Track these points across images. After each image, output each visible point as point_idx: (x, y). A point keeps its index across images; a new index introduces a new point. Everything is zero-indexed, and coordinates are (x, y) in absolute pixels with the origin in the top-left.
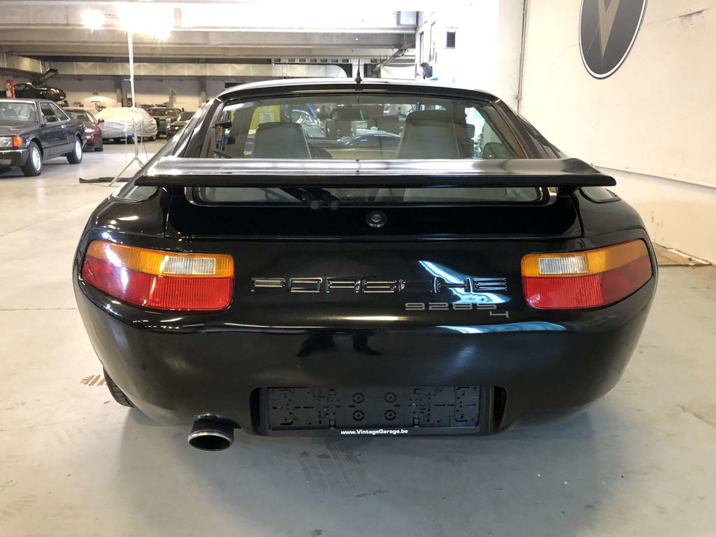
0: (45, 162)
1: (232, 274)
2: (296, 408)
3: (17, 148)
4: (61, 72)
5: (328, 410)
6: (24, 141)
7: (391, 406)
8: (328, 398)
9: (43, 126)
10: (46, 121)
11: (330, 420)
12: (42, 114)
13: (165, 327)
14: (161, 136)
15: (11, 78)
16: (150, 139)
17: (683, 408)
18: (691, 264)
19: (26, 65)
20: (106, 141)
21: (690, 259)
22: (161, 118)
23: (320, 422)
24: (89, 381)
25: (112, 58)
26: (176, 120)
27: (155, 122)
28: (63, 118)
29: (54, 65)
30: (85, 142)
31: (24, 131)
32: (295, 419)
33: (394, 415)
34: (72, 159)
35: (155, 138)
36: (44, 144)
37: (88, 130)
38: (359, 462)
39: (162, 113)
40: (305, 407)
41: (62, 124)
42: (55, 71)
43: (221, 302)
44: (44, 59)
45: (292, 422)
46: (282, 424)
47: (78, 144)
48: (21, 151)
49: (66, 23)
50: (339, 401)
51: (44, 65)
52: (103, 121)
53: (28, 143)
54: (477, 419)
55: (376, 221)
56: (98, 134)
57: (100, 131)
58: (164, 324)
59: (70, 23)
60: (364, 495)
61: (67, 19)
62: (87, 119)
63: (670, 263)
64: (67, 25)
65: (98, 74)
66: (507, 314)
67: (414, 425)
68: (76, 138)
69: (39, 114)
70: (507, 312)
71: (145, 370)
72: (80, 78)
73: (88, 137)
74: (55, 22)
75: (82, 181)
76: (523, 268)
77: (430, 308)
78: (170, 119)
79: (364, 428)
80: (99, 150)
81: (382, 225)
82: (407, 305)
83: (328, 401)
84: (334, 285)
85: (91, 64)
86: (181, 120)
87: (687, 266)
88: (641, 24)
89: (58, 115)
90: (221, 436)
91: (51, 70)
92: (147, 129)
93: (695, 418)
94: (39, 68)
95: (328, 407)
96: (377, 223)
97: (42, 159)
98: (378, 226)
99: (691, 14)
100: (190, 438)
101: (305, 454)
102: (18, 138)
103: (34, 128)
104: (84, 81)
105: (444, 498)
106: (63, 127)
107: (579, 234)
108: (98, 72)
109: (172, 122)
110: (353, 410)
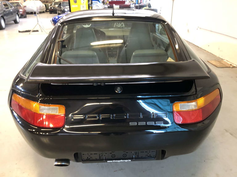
0: (6, 24)
1: (65, 113)
2: (91, 154)
5: (103, 155)
7: (125, 153)
9: (4, 11)
10: (5, 9)
11: (103, 158)
12: (4, 6)
14: (47, 10)
16: (43, 12)
17: (226, 131)
18: (231, 67)
20: (28, 13)
21: (231, 64)
22: (47, 4)
23: (100, 158)
26: (52, 5)
27: (44, 6)
28: (11, 7)
30: (20, 15)
33: (126, 155)
34: (16, 22)
35: (45, 12)
36: (5, 17)
37: (21, 10)
39: (47, 2)
40: (94, 154)
41: (11, 9)
45: (90, 159)
46: (86, 159)
47: (17, 16)
52: (26, 6)
55: (118, 90)
56: (25, 11)
57: (25, 10)
60: (117, 171)
62: (20, 6)
63: (224, 66)
66: (167, 126)
67: (133, 158)
68: (17, 14)
69: (2, 6)
73: (21, 13)
75: (19, 32)
77: (139, 124)
78: (50, 4)
80: (25, 17)
81: (121, 91)
82: (130, 123)
86: (54, 5)
89: (9, 6)
92: (42, 9)
93: (230, 135)
96: (119, 91)
98: (120, 92)
100: (54, 164)
103: (1, 12)
105: (144, 172)
106: (11, 11)
109: (51, 6)
110: (112, 154)
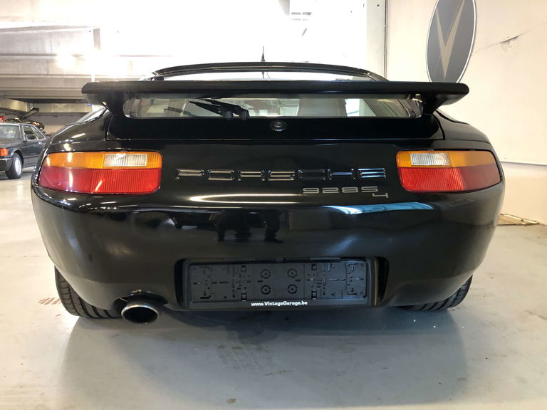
0: (25, 169)
1: (161, 166)
2: (214, 283)
3: (3, 157)
4: (41, 111)
5: (240, 285)
6: (9, 153)
7: (292, 281)
8: (240, 275)
9: (25, 142)
10: (27, 138)
11: (243, 294)
12: (24, 134)
13: (104, 208)
15: (3, 115)
17: (530, 312)
18: (523, 224)
19: (16, 105)
21: (522, 221)
23: (234, 297)
24: (46, 301)
25: (80, 100)
28: (40, 137)
29: (36, 106)
31: (9, 145)
32: (212, 293)
33: (295, 289)
36: (24, 155)
38: (266, 351)
40: (221, 283)
41: (39, 141)
42: (37, 109)
43: (151, 186)
44: (28, 101)
45: (210, 296)
46: (201, 298)
48: (6, 159)
49: (46, 73)
50: (249, 276)
51: (29, 107)
53: (12, 154)
54: (365, 293)
58: (103, 205)
59: (50, 73)
60: (272, 374)
61: (48, 70)
63: (507, 223)
64: (48, 75)
65: (69, 111)
66: (387, 195)
67: (313, 297)
69: (22, 133)
70: (387, 194)
71: (91, 260)
72: (56, 115)
74: (38, 73)
76: (398, 160)
77: (324, 192)
79: (271, 300)
82: (304, 190)
83: (240, 277)
84: (244, 174)
85: (64, 104)
87: (521, 225)
88: (472, 51)
89: (36, 135)
90: (150, 308)
91: (34, 109)
94: (25, 108)
95: (240, 282)
97: (22, 167)
99: (509, 41)
101: (222, 347)
102: (5, 150)
103: (17, 143)
104: (59, 117)
106: (40, 144)
107: (442, 138)
108: (70, 110)
110: (262, 285)
